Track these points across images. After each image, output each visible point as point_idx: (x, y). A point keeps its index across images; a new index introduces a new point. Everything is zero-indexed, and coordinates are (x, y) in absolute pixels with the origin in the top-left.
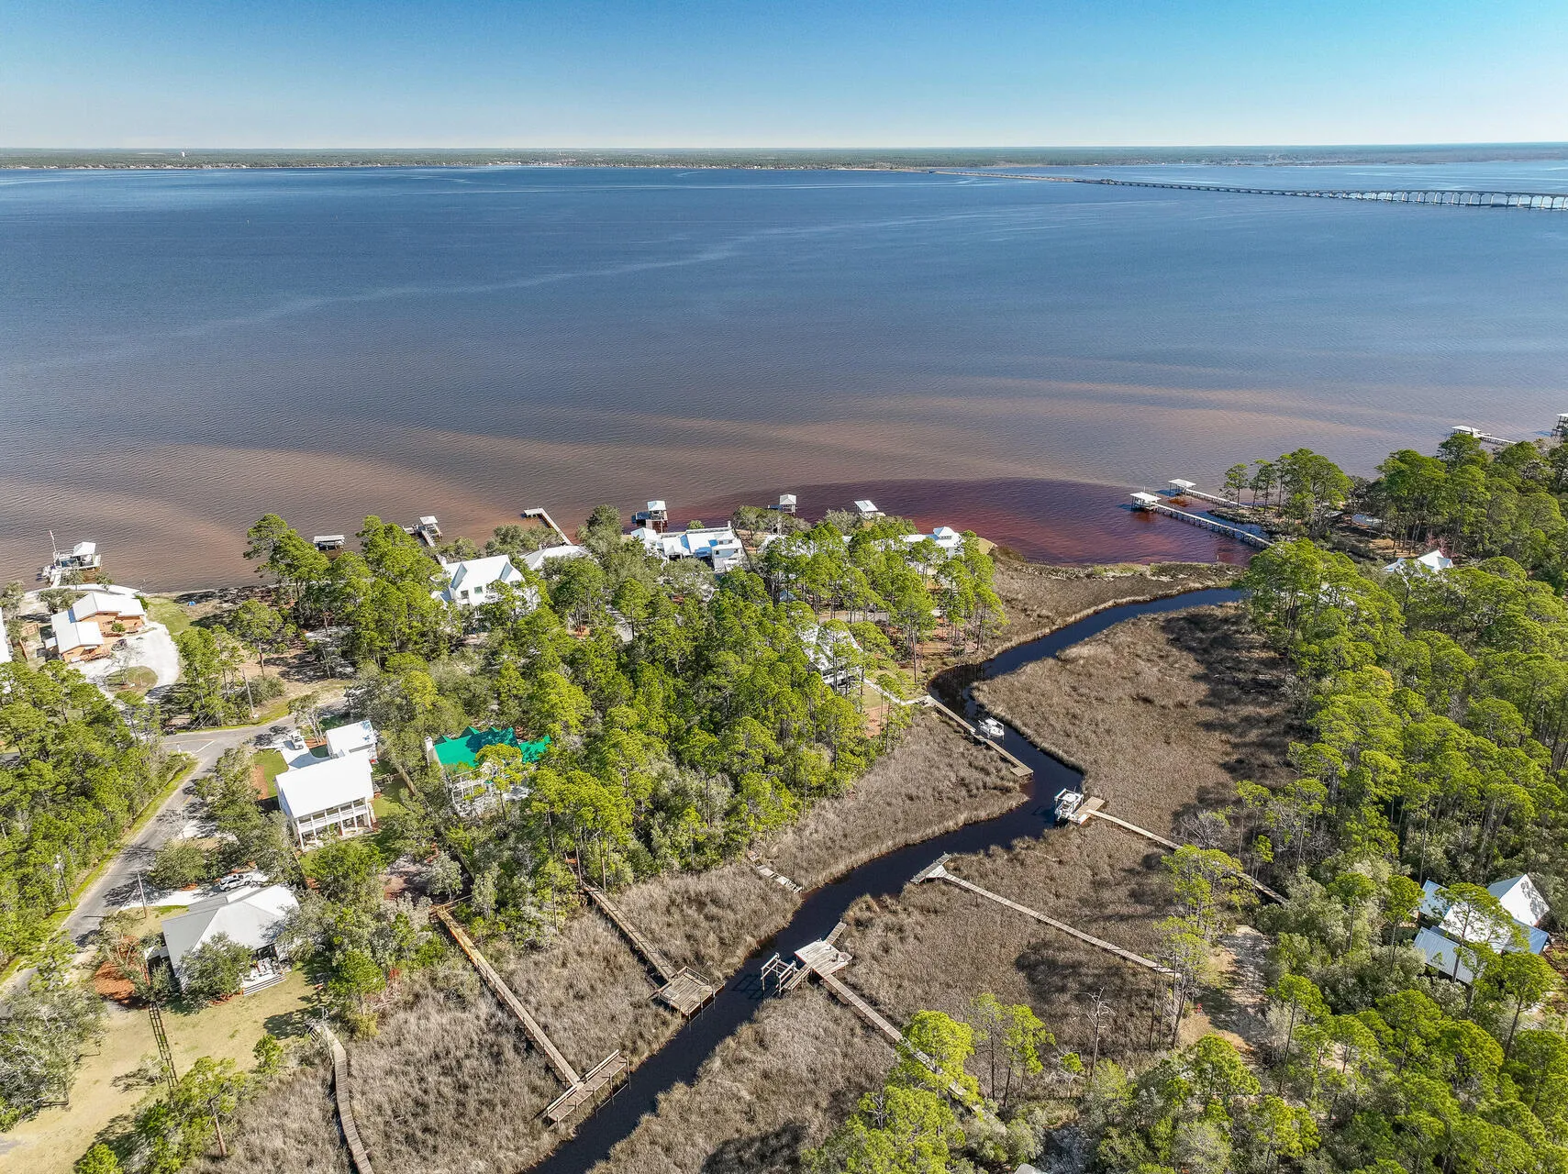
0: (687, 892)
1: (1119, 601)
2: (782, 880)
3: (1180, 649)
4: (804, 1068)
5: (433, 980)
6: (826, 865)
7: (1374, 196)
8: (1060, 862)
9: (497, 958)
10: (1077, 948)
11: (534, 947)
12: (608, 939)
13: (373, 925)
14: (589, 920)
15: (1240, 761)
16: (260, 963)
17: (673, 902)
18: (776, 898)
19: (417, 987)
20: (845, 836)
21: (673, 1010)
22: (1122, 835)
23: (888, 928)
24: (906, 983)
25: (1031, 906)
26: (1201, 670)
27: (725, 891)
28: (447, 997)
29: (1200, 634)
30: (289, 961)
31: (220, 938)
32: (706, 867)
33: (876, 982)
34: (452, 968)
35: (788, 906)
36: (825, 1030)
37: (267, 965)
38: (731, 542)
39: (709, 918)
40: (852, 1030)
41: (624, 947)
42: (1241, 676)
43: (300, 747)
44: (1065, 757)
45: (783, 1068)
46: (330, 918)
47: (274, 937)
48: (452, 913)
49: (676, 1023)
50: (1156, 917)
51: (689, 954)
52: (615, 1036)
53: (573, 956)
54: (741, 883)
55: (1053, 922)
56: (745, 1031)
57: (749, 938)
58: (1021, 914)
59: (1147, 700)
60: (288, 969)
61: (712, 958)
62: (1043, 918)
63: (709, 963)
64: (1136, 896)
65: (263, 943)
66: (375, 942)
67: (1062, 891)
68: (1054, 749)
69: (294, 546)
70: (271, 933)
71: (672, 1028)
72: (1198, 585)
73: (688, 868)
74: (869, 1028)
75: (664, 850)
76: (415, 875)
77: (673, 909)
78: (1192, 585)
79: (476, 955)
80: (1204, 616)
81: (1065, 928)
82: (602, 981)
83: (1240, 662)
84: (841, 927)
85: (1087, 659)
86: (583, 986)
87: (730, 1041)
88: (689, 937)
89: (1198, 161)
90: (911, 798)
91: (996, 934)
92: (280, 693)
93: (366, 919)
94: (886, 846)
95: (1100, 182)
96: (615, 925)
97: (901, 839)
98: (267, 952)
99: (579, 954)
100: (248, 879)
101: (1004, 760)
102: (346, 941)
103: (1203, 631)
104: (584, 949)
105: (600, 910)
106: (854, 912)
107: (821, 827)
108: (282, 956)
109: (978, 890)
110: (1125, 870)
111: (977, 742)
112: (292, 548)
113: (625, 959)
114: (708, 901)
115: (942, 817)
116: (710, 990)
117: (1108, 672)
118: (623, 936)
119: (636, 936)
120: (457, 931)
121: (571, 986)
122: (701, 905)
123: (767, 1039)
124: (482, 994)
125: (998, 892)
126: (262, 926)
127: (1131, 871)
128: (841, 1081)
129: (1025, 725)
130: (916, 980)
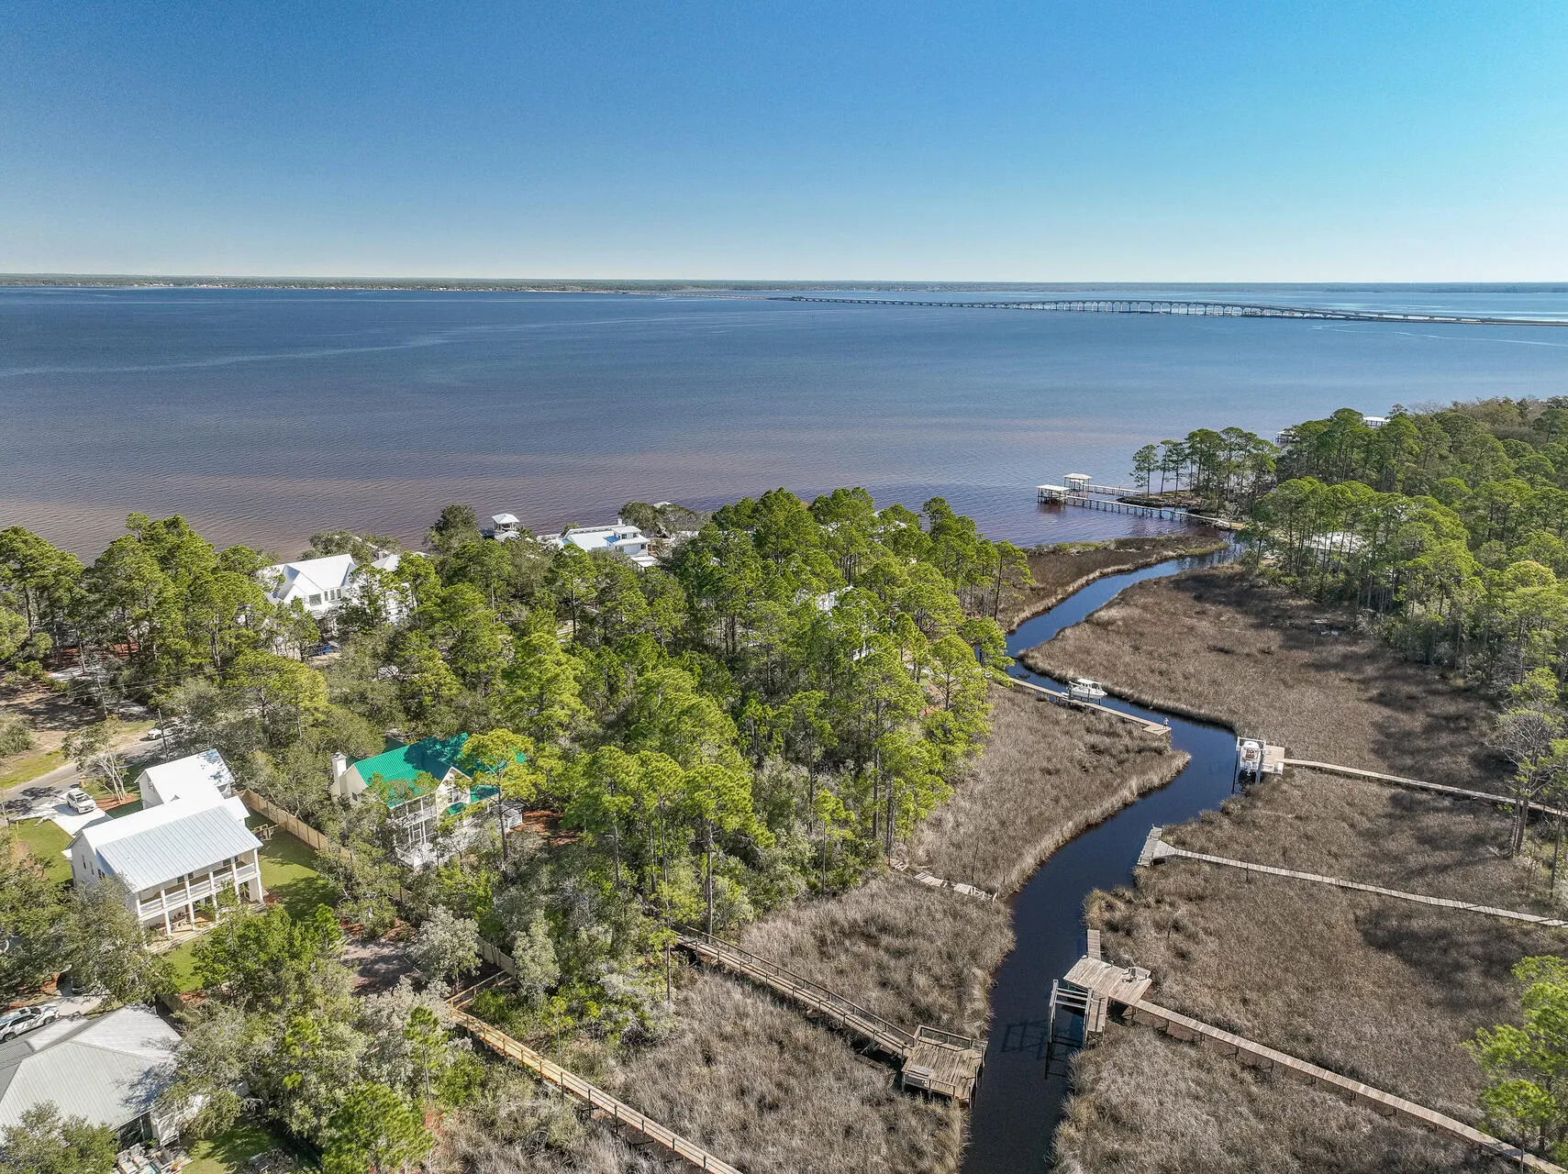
0: (834, 923)
1: (1105, 570)
2: (963, 888)
3: (1214, 603)
4: (1216, 1147)
5: (489, 1125)
6: (1012, 863)
7: (1040, 307)
8: (1299, 818)
9: (588, 1067)
10: (1421, 914)
11: (639, 1040)
12: (761, 1010)
13: (360, 1043)
14: (708, 984)
15: (1381, 695)
16: (122, 1156)
17: (822, 941)
18: (973, 912)
19: (463, 1146)
20: (1003, 823)
21: (943, 1098)
22: (1342, 781)
23: (1159, 927)
24: (1248, 995)
25: (1316, 872)
26: (1252, 620)
27: (892, 911)
28: (530, 1154)
29: (1218, 591)
30: (185, 1140)
31: (40, 1116)
32: (845, 885)
33: (1208, 1001)
34: (512, 1099)
35: (1000, 919)
36: (1198, 1084)
37: (138, 1159)
38: (635, 535)
39: (898, 954)
40: (1233, 1075)
41: (790, 1016)
42: (1297, 622)
43: (88, 810)
44: (1195, 711)
45: (1186, 1155)
46: (263, 1044)
47: (148, 1100)
48: (469, 1010)
49: (957, 1116)
50: (1475, 863)
51: (905, 1009)
52: (875, 1159)
53: (717, 1046)
54: (908, 899)
55: (1362, 887)
56: (1081, 1108)
57: (978, 972)
58: (1314, 883)
59: (1226, 652)
60: (183, 1160)
61: (943, 1008)
62: (1342, 883)
63: (945, 1017)
64: (1428, 840)
65: (126, 1115)
66: (374, 1071)
67: (1334, 849)
68: (1171, 704)
69: (25, 542)
70: (141, 1092)
71: (957, 1126)
72: (1171, 553)
73: (815, 892)
74: (1257, 1068)
75: (781, 867)
76: (375, 962)
77: (832, 951)
78: (1165, 553)
79: (551, 1070)
80: (1206, 576)
81: (1384, 891)
82: (789, 1072)
83: (1286, 610)
84: (1094, 937)
85: (1123, 619)
86: (763, 1086)
87: (1066, 1129)
88: (884, 985)
89: (868, 288)
90: (1049, 773)
91: (1307, 913)
92: (27, 746)
93: (343, 1030)
94: (1068, 827)
95: (793, 299)
96: (761, 988)
97: (1080, 818)
98: (137, 1134)
99: (724, 1038)
100: (49, 1014)
101: (1123, 721)
102: (313, 1078)
103: (1218, 587)
104: (728, 1029)
105: (718, 968)
106: (1095, 912)
107: (962, 818)
108: (166, 1134)
109: (1232, 863)
110: (1385, 816)
111: (1078, 708)
112: (22, 545)
113: (802, 1033)
114: (873, 930)
115: (1109, 788)
116: (975, 1056)
117: (1159, 629)
118: (780, 999)
119: (803, 996)
120: (494, 1037)
121: (742, 1092)
122: (870, 939)
123: (1124, 1112)
124: (593, 1134)
125: (1257, 862)
126: (119, 1083)
127: (1389, 816)
128: (1288, 1158)
129: (1117, 684)
130: (1263, 989)
